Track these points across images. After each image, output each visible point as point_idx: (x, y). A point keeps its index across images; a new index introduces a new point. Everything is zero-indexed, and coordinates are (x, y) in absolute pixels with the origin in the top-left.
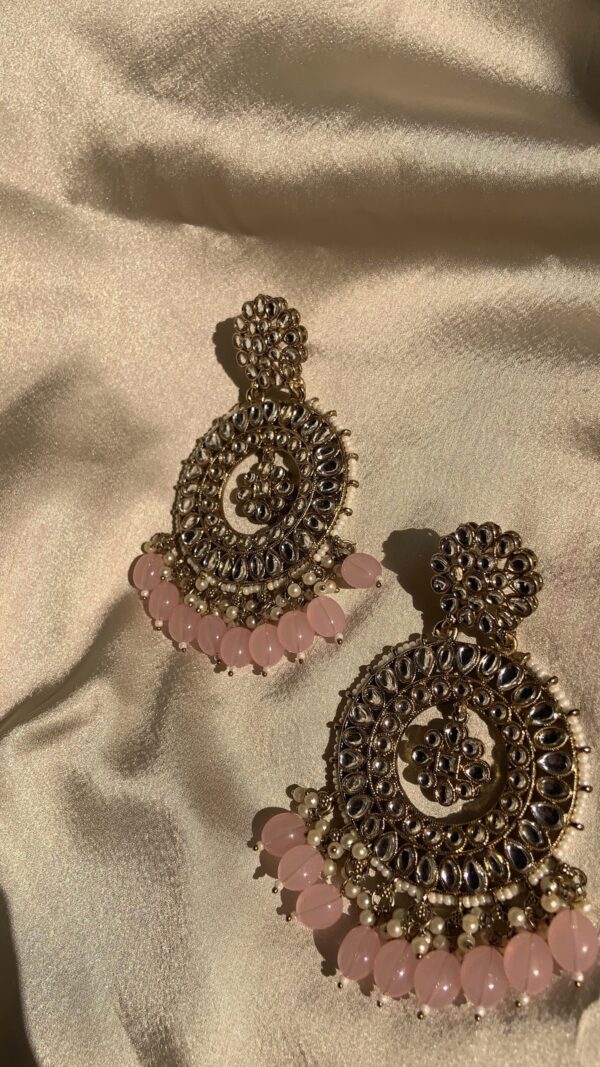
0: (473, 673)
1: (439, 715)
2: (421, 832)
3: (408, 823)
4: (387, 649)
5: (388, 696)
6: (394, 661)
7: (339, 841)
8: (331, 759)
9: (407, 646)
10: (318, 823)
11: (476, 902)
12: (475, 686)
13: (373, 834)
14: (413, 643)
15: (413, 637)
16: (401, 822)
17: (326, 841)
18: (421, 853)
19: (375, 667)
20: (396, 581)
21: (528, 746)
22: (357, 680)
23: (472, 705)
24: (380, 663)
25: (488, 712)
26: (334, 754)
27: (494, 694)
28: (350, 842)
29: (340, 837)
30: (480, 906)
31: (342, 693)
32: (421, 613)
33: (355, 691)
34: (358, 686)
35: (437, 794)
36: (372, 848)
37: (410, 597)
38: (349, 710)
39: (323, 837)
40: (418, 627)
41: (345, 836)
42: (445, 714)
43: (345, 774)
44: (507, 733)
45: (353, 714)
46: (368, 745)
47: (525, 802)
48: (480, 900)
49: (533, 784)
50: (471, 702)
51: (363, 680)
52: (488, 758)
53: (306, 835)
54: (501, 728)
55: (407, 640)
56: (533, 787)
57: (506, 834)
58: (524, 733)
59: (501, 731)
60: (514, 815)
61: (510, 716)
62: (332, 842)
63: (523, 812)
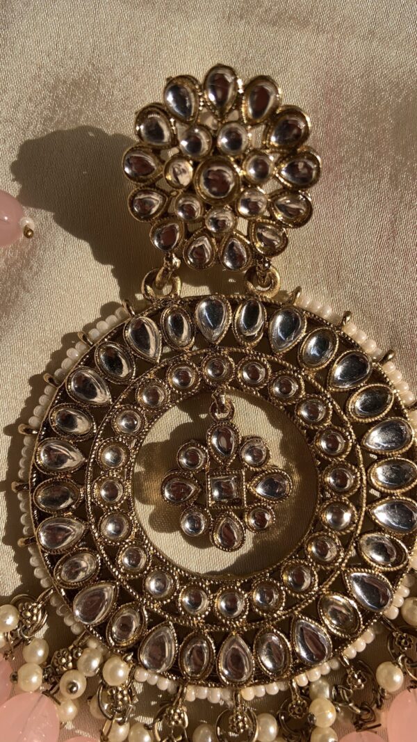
0: (230, 340)
1: (185, 418)
2: (212, 606)
3: (186, 599)
4: (69, 340)
5: (97, 414)
6: (91, 353)
7: (75, 668)
8: (20, 542)
9: (105, 326)
10: (27, 649)
11: (316, 674)
12: (238, 357)
13: (132, 636)
14: (113, 319)
15: (108, 309)
16: (174, 602)
17: (53, 675)
18: (220, 638)
19: (57, 373)
20: (55, 224)
21: (342, 424)
22: (31, 403)
23: (237, 387)
24: (66, 364)
25: (265, 392)
26: (25, 531)
27: (269, 361)
28: (95, 663)
29: (74, 661)
31: (9, 430)
32: (110, 267)
33: (33, 421)
34: (37, 410)
35: (217, 539)
36: (135, 658)
37: (86, 246)
38: (32, 452)
39: (45, 670)
40: (111, 290)
41: (83, 657)
42: (194, 415)
43: (53, 559)
44: (304, 413)
45: (43, 459)
46: (84, 501)
47: (359, 508)
48: (321, 670)
49: (364, 478)
50: (235, 384)
51: (42, 400)
52: (277, 461)
53: (15, 678)
54: (291, 411)
55: (99, 316)
56: (365, 482)
57: (344, 565)
58: (331, 407)
59: (292, 414)
60: (348, 531)
61: (303, 387)
62: (62, 674)
63: (361, 523)
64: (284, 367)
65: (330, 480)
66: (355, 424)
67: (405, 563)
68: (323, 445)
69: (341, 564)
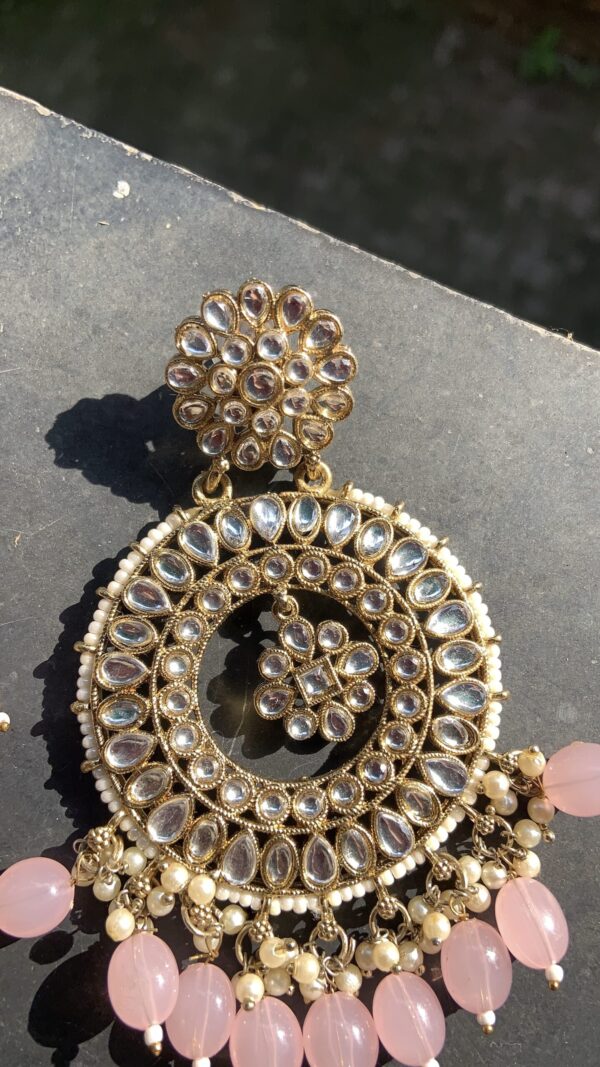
2: (290, 809)
6: (146, 563)
8: (84, 767)
11: (401, 869)
12: (296, 554)
13: (211, 850)
16: (252, 808)
18: (302, 841)
21: (404, 611)
24: (119, 576)
25: (325, 587)
26: (87, 755)
27: (327, 555)
43: (122, 779)
46: (152, 713)
47: (428, 693)
48: (406, 865)
49: (430, 663)
50: (294, 581)
54: (354, 602)
56: (431, 667)
57: (418, 751)
58: (391, 596)
60: (419, 717)
61: (363, 579)
63: (431, 708)
64: (342, 560)
66: (416, 611)
67: (478, 744)
69: (415, 750)
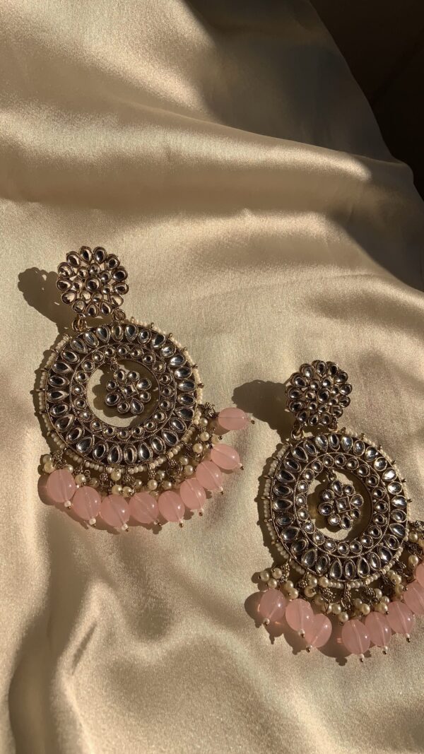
1: (318, 483)
4: (269, 461)
7: (308, 585)
8: (272, 544)
9: (282, 452)
10: (286, 586)
13: (326, 568)
15: (279, 447)
19: (269, 474)
21: (374, 473)
23: (336, 467)
24: (272, 469)
25: (345, 467)
27: (345, 455)
28: (316, 581)
30: (391, 569)
31: (255, 500)
32: (276, 431)
33: (266, 494)
34: (266, 490)
35: (344, 525)
36: (329, 575)
37: (267, 424)
38: (270, 506)
40: (278, 439)
42: (321, 481)
43: (289, 545)
44: (360, 472)
45: (276, 506)
46: (296, 519)
47: (388, 502)
48: (389, 566)
50: (334, 466)
51: (267, 485)
54: (356, 472)
55: (276, 450)
56: (387, 492)
57: (388, 523)
58: (369, 468)
59: (356, 474)
61: (359, 462)
62: (304, 589)
63: (390, 507)
64: (350, 457)
65: (376, 494)
66: (378, 472)
67: (406, 519)
68: (370, 482)
